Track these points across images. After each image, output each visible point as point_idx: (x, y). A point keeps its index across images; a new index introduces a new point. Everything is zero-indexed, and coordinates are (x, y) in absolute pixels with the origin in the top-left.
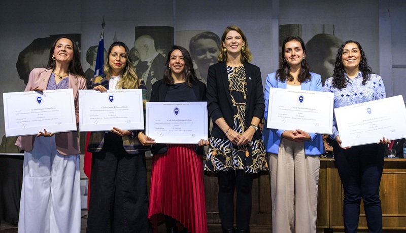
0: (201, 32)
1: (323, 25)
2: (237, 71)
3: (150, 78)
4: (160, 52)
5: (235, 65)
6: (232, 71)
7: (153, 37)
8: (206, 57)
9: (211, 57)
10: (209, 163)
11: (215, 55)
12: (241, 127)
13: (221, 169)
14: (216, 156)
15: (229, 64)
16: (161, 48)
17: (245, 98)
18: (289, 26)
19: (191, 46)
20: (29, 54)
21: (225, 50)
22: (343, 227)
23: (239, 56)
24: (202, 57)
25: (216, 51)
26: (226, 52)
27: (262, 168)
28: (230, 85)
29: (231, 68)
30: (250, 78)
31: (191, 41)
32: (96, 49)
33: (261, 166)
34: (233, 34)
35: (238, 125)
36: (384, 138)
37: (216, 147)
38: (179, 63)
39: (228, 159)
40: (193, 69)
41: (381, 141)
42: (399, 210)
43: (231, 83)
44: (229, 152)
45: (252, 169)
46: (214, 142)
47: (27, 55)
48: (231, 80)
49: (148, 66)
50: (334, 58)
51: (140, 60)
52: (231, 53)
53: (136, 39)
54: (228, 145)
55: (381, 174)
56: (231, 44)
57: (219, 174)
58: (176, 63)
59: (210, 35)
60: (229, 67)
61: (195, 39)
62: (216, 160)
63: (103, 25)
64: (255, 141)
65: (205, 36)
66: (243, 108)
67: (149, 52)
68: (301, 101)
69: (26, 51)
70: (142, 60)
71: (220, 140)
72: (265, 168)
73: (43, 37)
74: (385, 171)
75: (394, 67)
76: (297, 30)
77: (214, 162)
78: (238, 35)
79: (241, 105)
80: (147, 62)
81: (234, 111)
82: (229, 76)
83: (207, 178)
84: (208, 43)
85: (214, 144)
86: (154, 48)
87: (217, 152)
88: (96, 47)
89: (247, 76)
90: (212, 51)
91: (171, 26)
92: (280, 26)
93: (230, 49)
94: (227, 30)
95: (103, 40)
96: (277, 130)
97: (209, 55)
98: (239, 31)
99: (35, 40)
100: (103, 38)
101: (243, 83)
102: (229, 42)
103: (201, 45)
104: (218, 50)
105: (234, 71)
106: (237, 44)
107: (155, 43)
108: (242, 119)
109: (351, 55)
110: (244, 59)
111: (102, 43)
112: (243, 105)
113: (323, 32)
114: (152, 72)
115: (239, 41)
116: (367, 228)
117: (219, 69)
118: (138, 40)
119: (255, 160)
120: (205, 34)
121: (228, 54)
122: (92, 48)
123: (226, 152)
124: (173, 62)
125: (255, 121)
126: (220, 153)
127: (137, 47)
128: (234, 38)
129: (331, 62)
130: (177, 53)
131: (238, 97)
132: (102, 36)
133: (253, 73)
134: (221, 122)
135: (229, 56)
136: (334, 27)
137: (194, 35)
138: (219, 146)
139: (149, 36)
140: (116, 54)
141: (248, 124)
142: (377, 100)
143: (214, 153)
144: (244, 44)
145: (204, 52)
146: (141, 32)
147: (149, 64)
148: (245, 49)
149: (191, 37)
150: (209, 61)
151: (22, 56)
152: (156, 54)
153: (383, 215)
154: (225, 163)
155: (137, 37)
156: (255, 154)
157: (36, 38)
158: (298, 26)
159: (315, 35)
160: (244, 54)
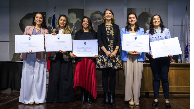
0: (95, 11)
1: (145, 9)
2: (110, 27)
3: (74, 30)
4: (78, 19)
5: (109, 24)
6: (108, 27)
8: (97, 21)
9: (99, 22)
10: (98, 65)
11: (101, 21)
12: (111, 50)
13: (103, 67)
14: (101, 62)
15: (106, 24)
16: (79, 18)
17: (113, 38)
18: (131, 9)
19: (91, 17)
20: (24, 20)
21: (105, 18)
22: (153, 92)
23: (110, 21)
24: (96, 21)
25: (101, 19)
26: (105, 19)
27: (120, 67)
28: (107, 33)
29: (107, 26)
30: (115, 30)
31: (91, 15)
32: (52, 18)
33: (119, 66)
34: (108, 12)
35: (110, 49)
36: (170, 55)
37: (101, 58)
38: (86, 24)
39: (106, 63)
40: (92, 26)
41: (169, 55)
42: (176, 84)
43: (107, 32)
44: (106, 60)
45: (116, 67)
46: (101, 56)
47: (23, 21)
48: (107, 31)
49: (73, 25)
50: (149, 22)
51: (70, 23)
52: (107, 20)
53: (68, 14)
54: (106, 58)
55: (169, 69)
56: (107, 16)
57: (102, 69)
58: (85, 24)
59: (99, 13)
60: (106, 25)
61: (92, 14)
62: (101, 64)
63: (55, 8)
64: (117, 56)
66: (112, 42)
67: (74, 19)
68: (136, 39)
69: (23, 19)
70: (71, 23)
71: (103, 55)
72: (121, 67)
73: (31, 13)
74: (170, 68)
75: (174, 26)
76: (134, 10)
77: (100, 64)
78: (110, 12)
79: (111, 41)
80: (73, 24)
81: (109, 43)
82: (106, 29)
83: (98, 71)
84: (98, 16)
85: (100, 57)
86: (76, 18)
87: (102, 60)
88: (52, 17)
89: (114, 29)
90: (99, 19)
91: (83, 9)
92: (128, 9)
93: (107, 18)
94: (106, 10)
95: (55, 14)
96: (126, 51)
97: (98, 21)
98: (111, 11)
99: (27, 14)
100: (55, 13)
101: (113, 32)
102: (106, 15)
103: (95, 17)
104: (102, 19)
105: (109, 27)
106: (110, 16)
107: (76, 15)
108: (112, 46)
109: (156, 21)
110: (112, 22)
111: (54, 15)
112: (112, 41)
113: (145, 11)
114: (75, 28)
115: (111, 15)
116: (163, 92)
117: (102, 26)
118: (69, 15)
119: (117, 64)
120: (97, 12)
121: (106, 20)
122: (50, 18)
123: (105, 60)
124: (84, 23)
125: (117, 47)
126: (103, 61)
127: (69, 17)
128: (108, 14)
129: (148, 24)
130: (86, 19)
131: (110, 37)
132: (54, 13)
133: (116, 28)
134: (104, 48)
135: (107, 21)
136: (149, 9)
137: (92, 12)
138: (102, 58)
139: (74, 13)
140: (62, 20)
141: (114, 49)
142: (167, 39)
143: (100, 61)
144: (112, 16)
145: (96, 19)
146: (70, 11)
147: (74, 24)
148: (113, 18)
149: (91, 13)
150: (98, 23)
151: (21, 21)
152: (77, 20)
153: (169, 86)
154: (105, 65)
155: (69, 13)
156: (117, 61)
157: (27, 13)
158: (135, 9)
159: (142, 12)
160: (113, 21)
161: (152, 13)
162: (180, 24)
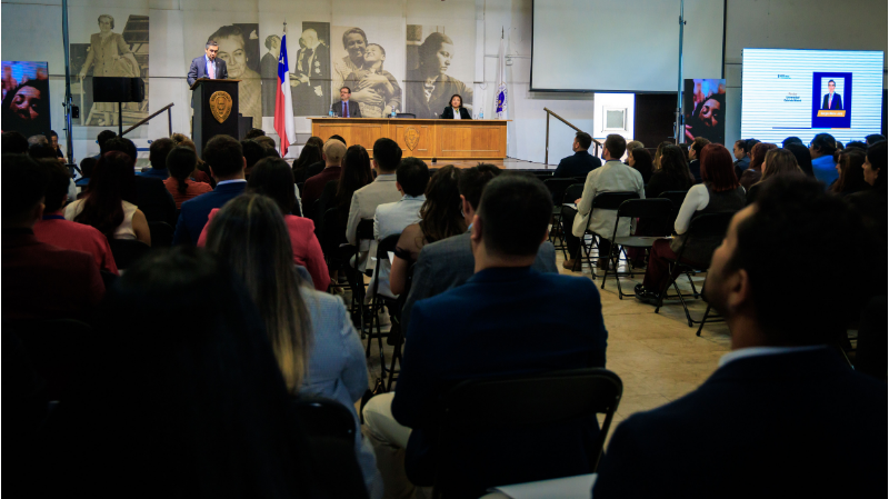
4: (322, 42)
7: (316, 30)
18: (414, 26)
19: (344, 38)
24: (352, 47)
31: (344, 35)
32: (273, 38)
47: (215, 39)
51: (307, 48)
61: (347, 33)
63: (285, 24)
65: (354, 31)
67: (313, 42)
69: (214, 35)
70: (309, 47)
73: (228, 25)
80: (311, 49)
84: (356, 36)
86: (317, 38)
88: (272, 36)
90: (359, 42)
91: (328, 22)
97: (357, 46)
103: (351, 38)
107: (317, 34)
118: (305, 32)
120: (354, 29)
127: (304, 37)
136: (444, 26)
137: (346, 30)
139: (313, 30)
145: (353, 43)
146: (306, 26)
147: (313, 51)
150: (357, 50)
152: (319, 43)
157: (224, 26)
158: (420, 27)
159: (431, 33)
161: (448, 34)
162: (495, 52)
